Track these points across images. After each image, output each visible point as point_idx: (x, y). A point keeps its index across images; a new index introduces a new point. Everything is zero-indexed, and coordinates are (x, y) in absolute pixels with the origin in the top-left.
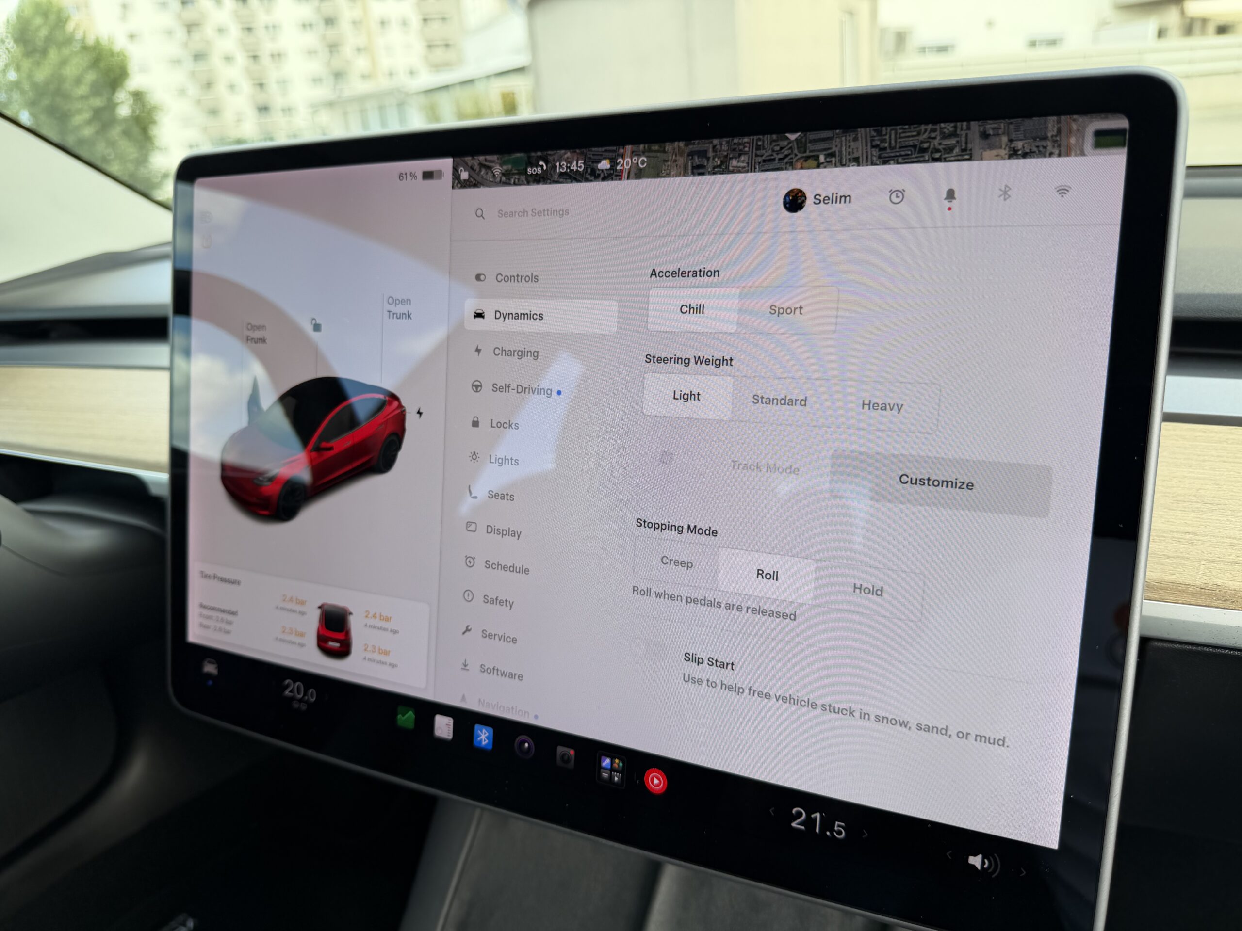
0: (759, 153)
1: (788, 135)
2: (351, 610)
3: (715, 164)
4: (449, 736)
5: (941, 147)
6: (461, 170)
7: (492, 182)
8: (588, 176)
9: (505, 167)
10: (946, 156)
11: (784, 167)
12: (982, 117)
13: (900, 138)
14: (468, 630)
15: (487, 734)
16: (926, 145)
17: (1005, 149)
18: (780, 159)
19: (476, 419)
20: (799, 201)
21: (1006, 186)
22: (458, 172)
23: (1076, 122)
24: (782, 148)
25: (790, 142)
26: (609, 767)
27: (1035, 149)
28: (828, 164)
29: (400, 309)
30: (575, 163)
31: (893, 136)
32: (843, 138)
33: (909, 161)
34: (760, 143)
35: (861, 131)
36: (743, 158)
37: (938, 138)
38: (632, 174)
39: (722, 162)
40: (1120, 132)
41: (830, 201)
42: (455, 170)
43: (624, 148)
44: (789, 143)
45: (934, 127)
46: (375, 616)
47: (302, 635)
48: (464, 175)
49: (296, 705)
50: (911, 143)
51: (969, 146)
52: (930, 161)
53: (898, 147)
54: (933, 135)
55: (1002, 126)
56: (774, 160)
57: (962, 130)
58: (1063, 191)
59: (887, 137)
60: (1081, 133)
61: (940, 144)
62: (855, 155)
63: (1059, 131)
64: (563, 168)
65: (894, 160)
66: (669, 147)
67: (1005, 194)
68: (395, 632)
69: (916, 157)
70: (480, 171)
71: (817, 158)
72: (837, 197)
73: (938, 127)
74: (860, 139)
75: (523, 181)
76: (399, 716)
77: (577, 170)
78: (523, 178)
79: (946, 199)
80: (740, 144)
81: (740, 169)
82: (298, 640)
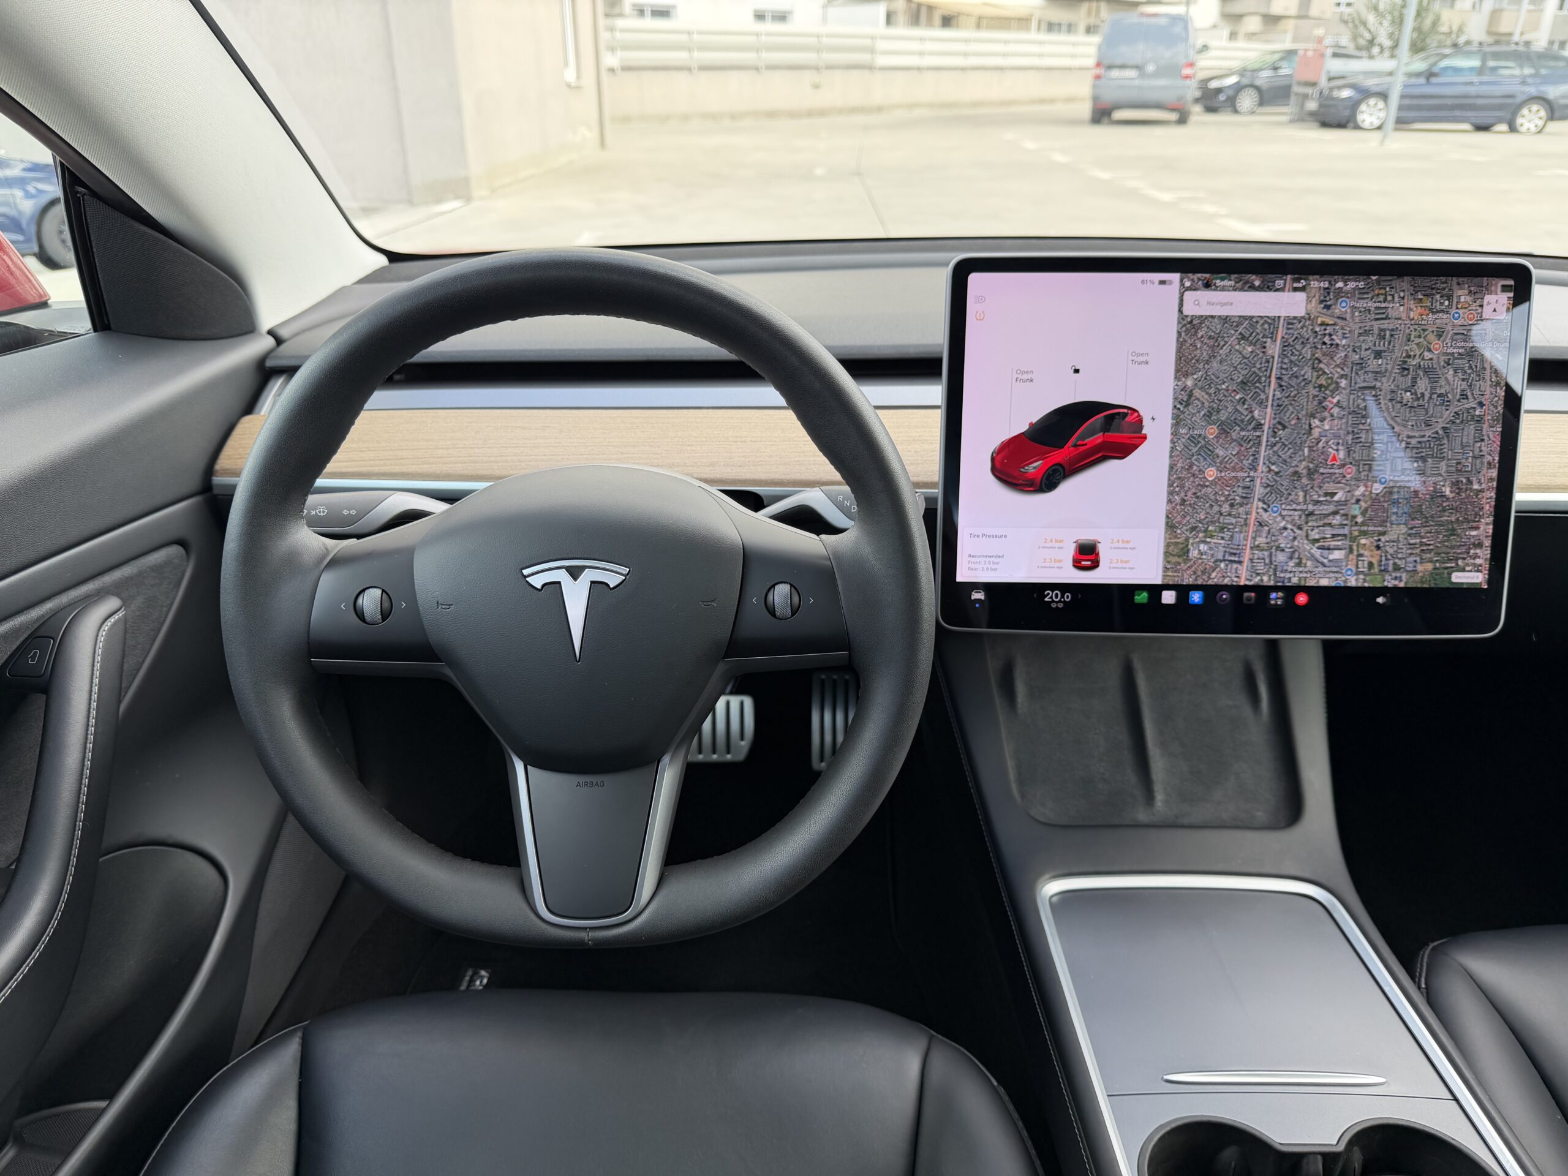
1: (1372, 277)
2: (1100, 541)
4: (1172, 601)
6: (1186, 281)
12: (1458, 275)
15: (1199, 596)
22: (1183, 282)
23: (1494, 281)
26: (1275, 598)
29: (1140, 359)
35: (1406, 278)
40: (1511, 286)
42: (1181, 280)
46: (1119, 541)
47: (1061, 562)
48: (1188, 284)
49: (1054, 605)
60: (1496, 285)
63: (1488, 284)
68: (1134, 548)
76: (1136, 597)
82: (1055, 564)
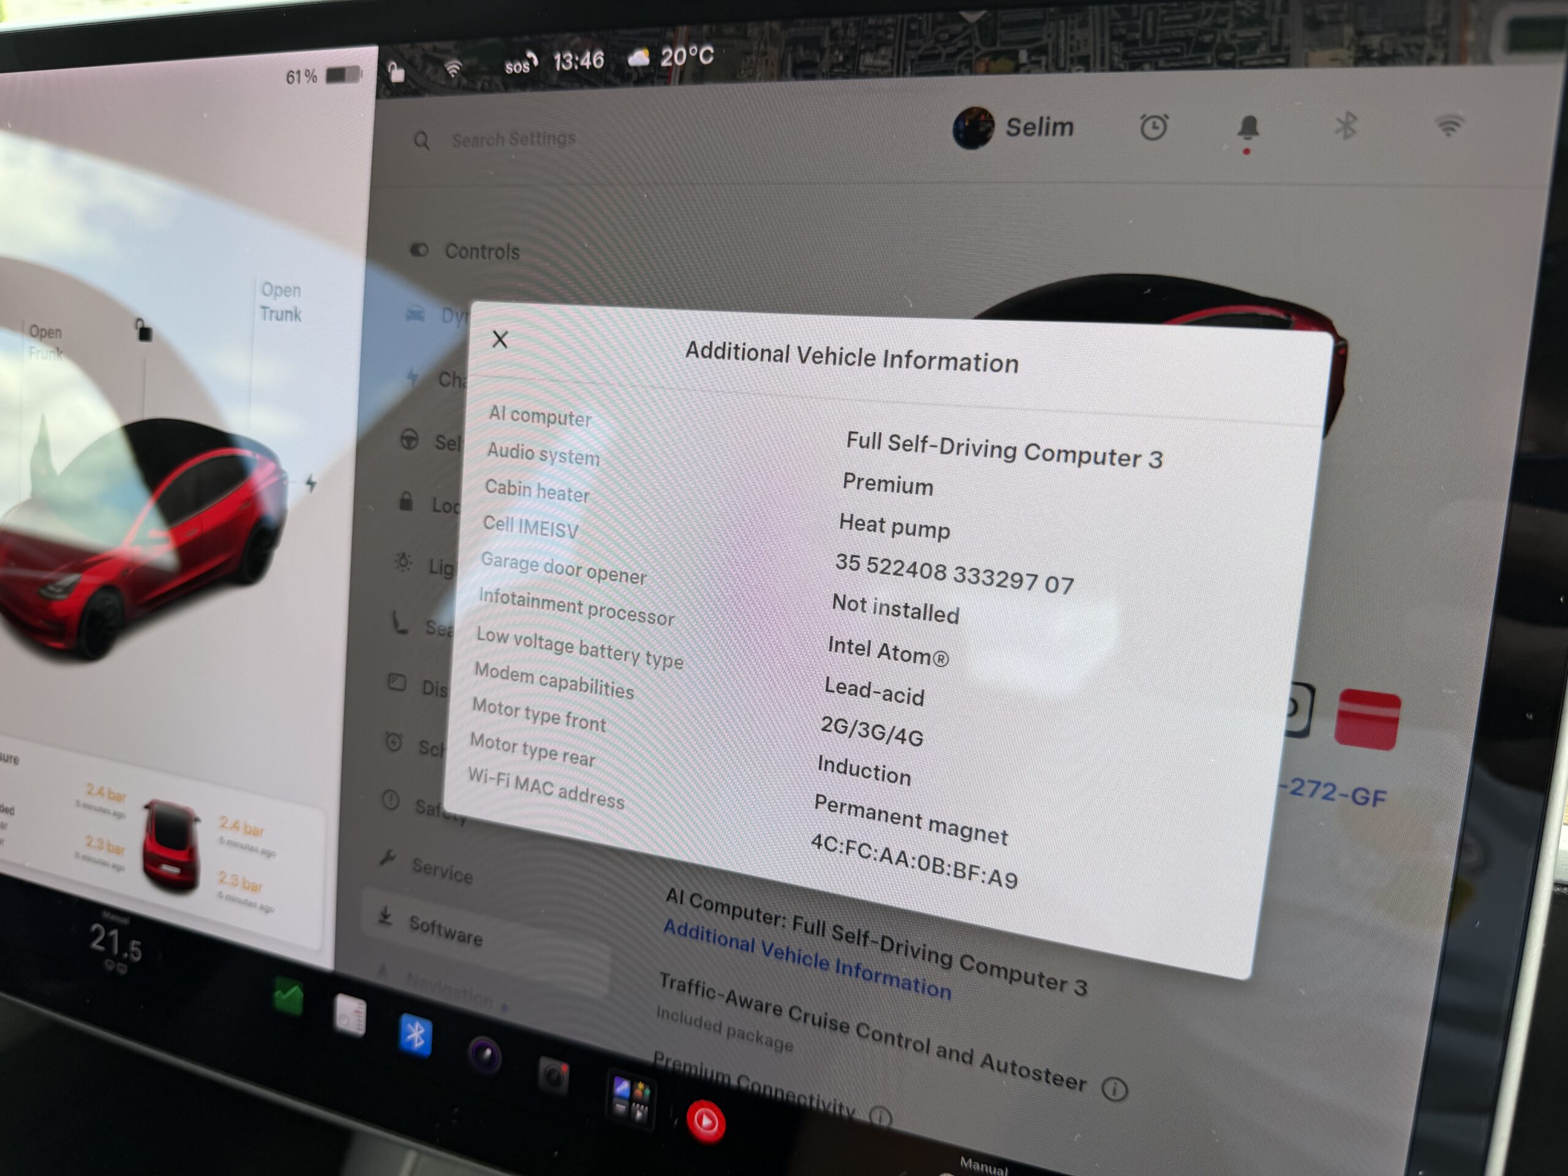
0: (911, 43)
1: (963, 14)
2: (198, 813)
3: (835, 61)
4: (359, 1029)
5: (1235, 43)
6: (393, 67)
7: (445, 86)
8: (611, 77)
9: (467, 62)
10: (1244, 57)
11: (956, 69)
13: (1163, 23)
14: (388, 858)
15: (422, 1031)
16: (1207, 38)
17: (1349, 48)
18: (950, 56)
19: (406, 497)
20: (982, 129)
21: (1349, 114)
22: (386, 70)
23: (1476, 4)
24: (952, 37)
25: (967, 25)
26: (628, 1094)
27: (1402, 50)
28: (1033, 66)
29: (282, 303)
30: (588, 55)
31: (1150, 21)
32: (1062, 22)
33: (1177, 64)
34: (914, 27)
35: (1094, 10)
36: (883, 51)
37: (1231, 25)
38: (688, 74)
39: (846, 58)
40: (1555, 24)
41: (1037, 131)
42: (382, 65)
43: (674, 31)
44: (965, 29)
45: (1225, 6)
46: (235, 826)
47: (119, 851)
48: (398, 75)
49: (108, 966)
50: (1182, 34)
51: (1286, 41)
52: (1215, 65)
53: (1158, 39)
54: (1221, 20)
55: (1345, 7)
56: (939, 55)
57: (1273, 11)
58: (1449, 125)
59: (1140, 22)
60: (1485, 24)
61: (1233, 37)
62: (1083, 52)
63: (1446, 19)
64: (567, 64)
65: (1150, 62)
66: (753, 30)
67: (1347, 127)
68: (269, 854)
69: (1191, 59)
70: (425, 68)
71: (1014, 56)
72: (1048, 124)
73: (1230, 6)
74: (1091, 23)
75: (497, 85)
76: (278, 993)
77: (592, 66)
78: (497, 79)
79: (1241, 133)
80: (877, 27)
81: (879, 70)
82: (112, 859)
